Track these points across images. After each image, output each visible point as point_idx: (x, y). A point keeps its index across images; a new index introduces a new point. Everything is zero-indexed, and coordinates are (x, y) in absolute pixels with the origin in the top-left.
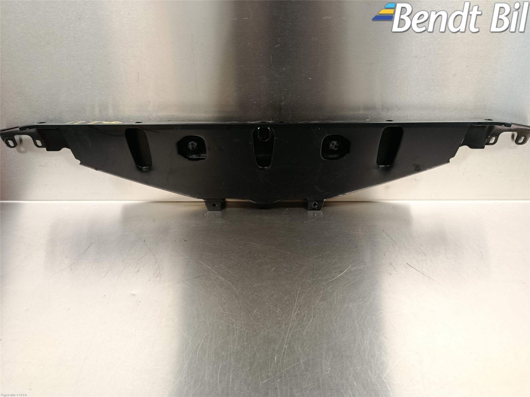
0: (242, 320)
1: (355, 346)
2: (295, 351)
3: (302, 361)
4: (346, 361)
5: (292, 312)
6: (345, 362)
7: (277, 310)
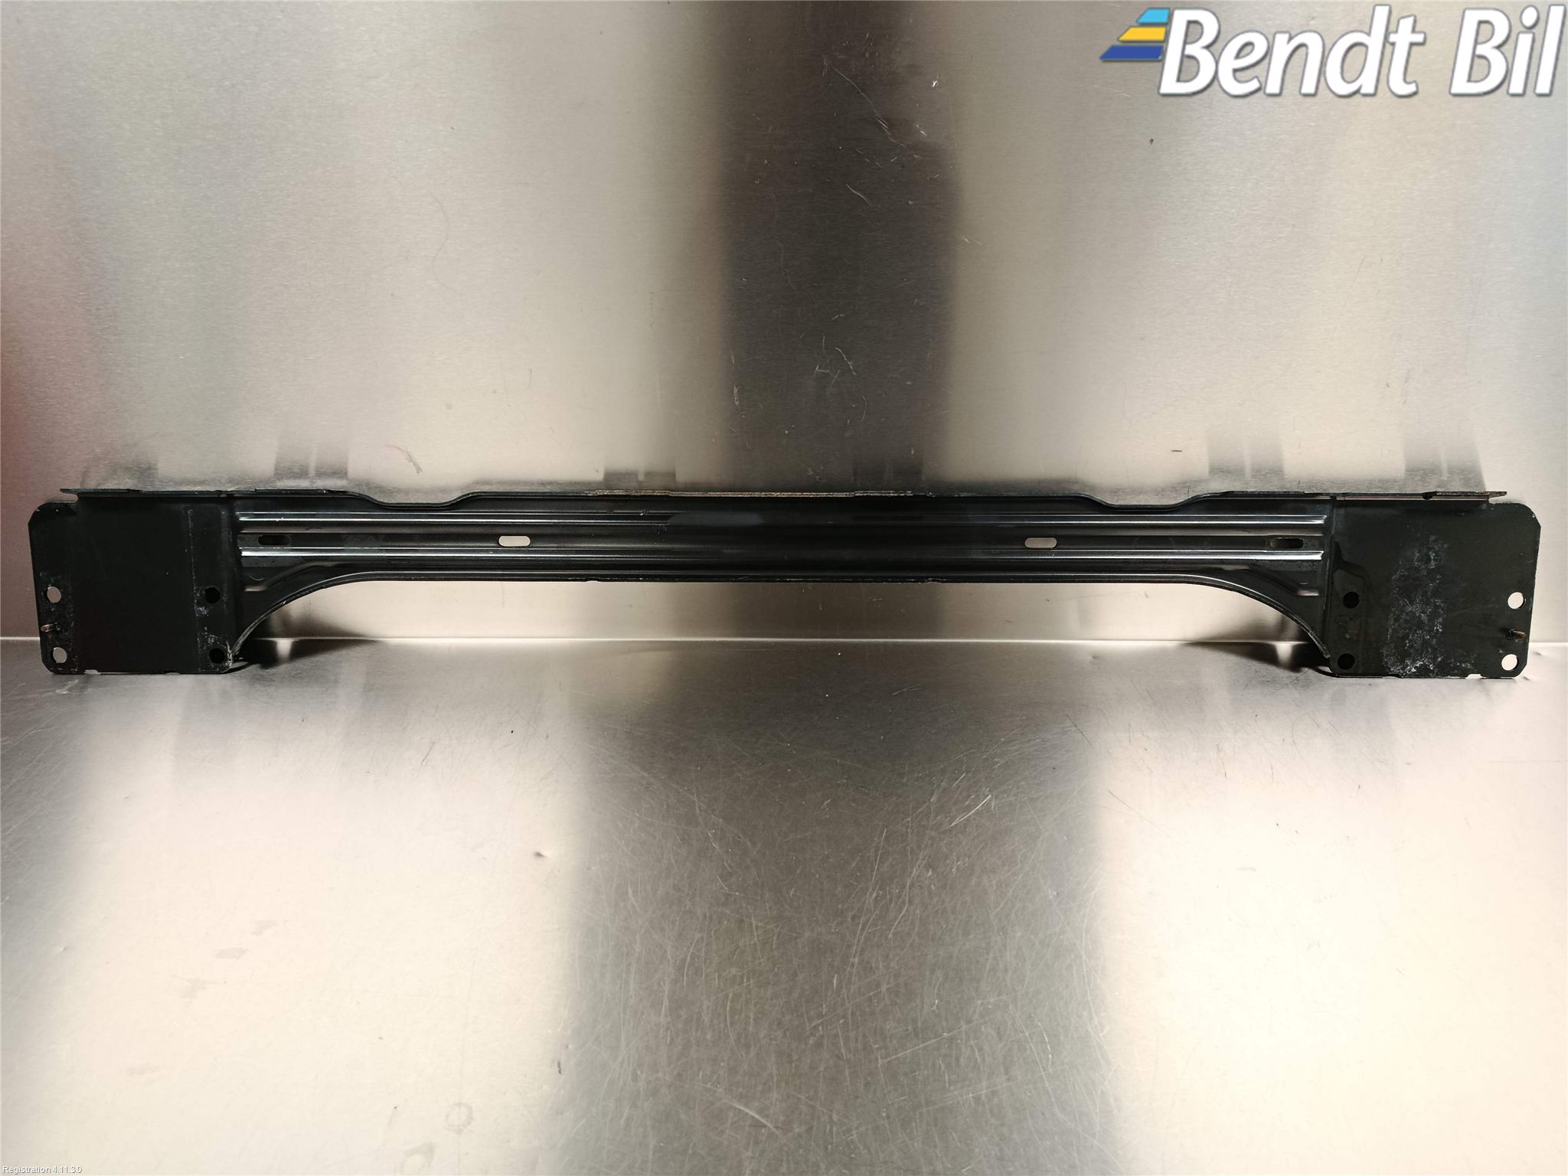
0: (767, 907)
1: (988, 959)
2: (871, 968)
3: (884, 988)
4: (969, 989)
5: (866, 894)
6: (966, 991)
7: (836, 888)
